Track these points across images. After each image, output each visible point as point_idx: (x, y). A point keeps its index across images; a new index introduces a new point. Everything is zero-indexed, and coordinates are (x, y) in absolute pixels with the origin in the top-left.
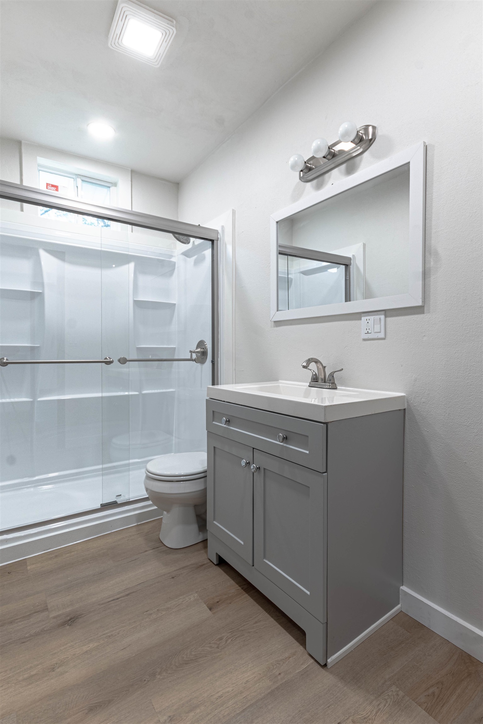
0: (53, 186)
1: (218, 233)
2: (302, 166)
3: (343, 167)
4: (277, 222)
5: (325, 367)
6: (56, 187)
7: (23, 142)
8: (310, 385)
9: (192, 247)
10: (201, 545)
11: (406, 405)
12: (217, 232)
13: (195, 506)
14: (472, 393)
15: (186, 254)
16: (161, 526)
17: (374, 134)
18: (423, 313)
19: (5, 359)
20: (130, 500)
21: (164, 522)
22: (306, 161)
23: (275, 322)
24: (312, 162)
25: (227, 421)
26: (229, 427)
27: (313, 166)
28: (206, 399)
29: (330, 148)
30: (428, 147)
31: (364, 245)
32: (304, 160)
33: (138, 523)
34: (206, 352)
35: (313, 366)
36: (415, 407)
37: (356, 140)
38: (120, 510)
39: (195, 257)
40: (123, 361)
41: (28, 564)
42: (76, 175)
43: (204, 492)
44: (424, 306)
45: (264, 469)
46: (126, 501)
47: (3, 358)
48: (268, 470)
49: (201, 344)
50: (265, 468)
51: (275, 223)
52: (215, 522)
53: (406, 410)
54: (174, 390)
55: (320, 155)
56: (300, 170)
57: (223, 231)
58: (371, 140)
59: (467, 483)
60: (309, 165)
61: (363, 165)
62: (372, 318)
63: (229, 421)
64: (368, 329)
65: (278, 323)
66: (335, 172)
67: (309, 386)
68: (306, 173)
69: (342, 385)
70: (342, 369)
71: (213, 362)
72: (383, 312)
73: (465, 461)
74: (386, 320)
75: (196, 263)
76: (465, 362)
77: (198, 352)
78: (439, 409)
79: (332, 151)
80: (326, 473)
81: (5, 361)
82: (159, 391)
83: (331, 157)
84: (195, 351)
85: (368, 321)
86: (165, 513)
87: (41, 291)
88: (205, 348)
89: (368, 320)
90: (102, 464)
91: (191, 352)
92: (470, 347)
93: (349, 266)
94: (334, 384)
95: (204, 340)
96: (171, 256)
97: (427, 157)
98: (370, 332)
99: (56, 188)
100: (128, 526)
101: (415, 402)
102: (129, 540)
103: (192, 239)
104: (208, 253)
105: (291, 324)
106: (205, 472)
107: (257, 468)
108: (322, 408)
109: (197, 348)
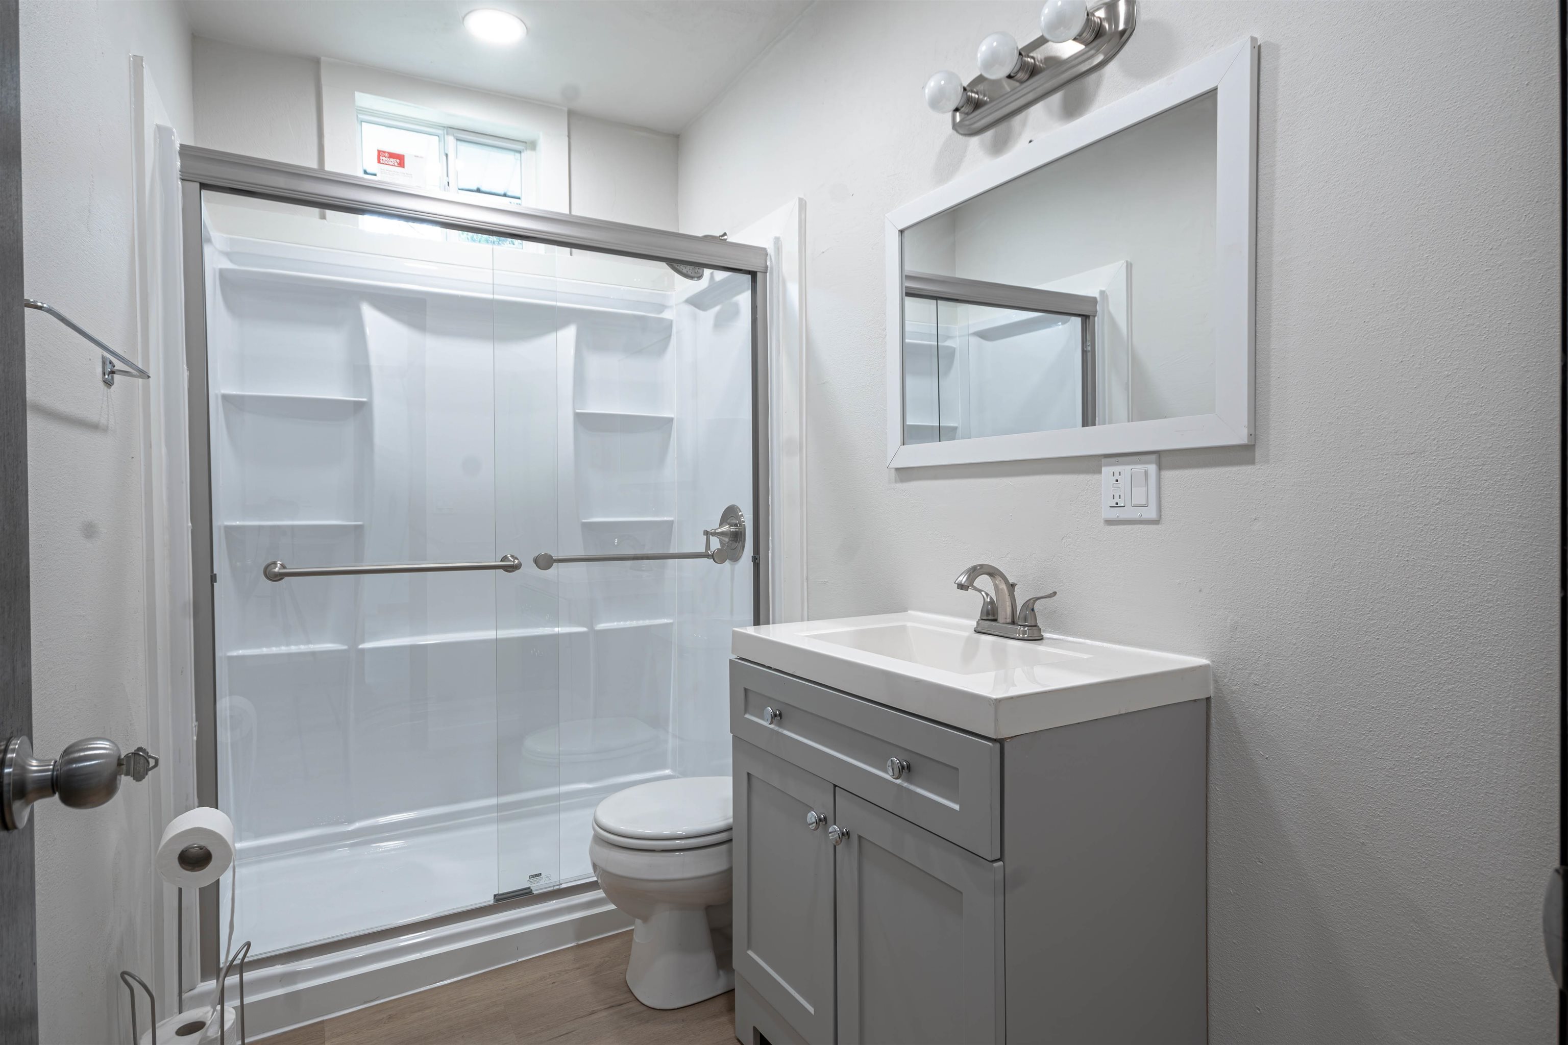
0: (392, 155)
1: (767, 255)
2: (956, 99)
3: (1057, 98)
4: (902, 232)
5: (1013, 586)
6: (400, 160)
7: (323, 58)
8: (979, 629)
9: (709, 287)
10: (721, 1003)
11: (1212, 687)
12: (763, 252)
13: (709, 909)
14: (1379, 668)
15: (697, 302)
16: (630, 951)
17: (1131, 18)
18: (1252, 462)
19: (279, 565)
20: (563, 886)
21: (637, 941)
22: (969, 85)
23: (897, 469)
24: (982, 88)
25: (776, 715)
26: (780, 730)
27: (984, 96)
28: (730, 660)
29: (1023, 53)
30: (1262, 50)
31: (1129, 266)
32: (961, 84)
33: (579, 940)
34: (741, 532)
35: (984, 582)
36: (1234, 695)
37: (1084, 35)
38: (535, 909)
39: (717, 309)
40: (544, 562)
41: (327, 1034)
42: (444, 127)
43: (727, 877)
44: (1254, 445)
45: (860, 837)
46: (551, 889)
47: (275, 563)
48: (867, 840)
49: (730, 514)
50: (860, 834)
51: (897, 233)
52: (750, 953)
53: (1213, 701)
54: (671, 621)
55: (998, 73)
56: (954, 107)
57: (778, 249)
58: (1123, 32)
59: (1367, 894)
60: (973, 95)
61: (1103, 94)
62: (1126, 470)
63: (780, 715)
64: (1117, 497)
65: (905, 474)
66: (1037, 111)
67: (976, 631)
68: (967, 114)
69: (1057, 629)
70: (1055, 593)
71: (756, 560)
72: (1154, 457)
73: (1362, 841)
74: (1162, 476)
75: (721, 323)
76: (1358, 589)
77: (722, 534)
78: (1295, 704)
79: (1028, 62)
80: (1001, 863)
81: (277, 570)
82: (634, 623)
83: (1027, 76)
84: (717, 531)
85: (1117, 476)
86: (638, 922)
87: (364, 400)
88: (740, 525)
89: (1117, 474)
90: (499, 794)
91: (707, 533)
92: (1373, 552)
93: (1091, 318)
94: (1034, 628)
95: (738, 505)
96: (662, 307)
97: (1261, 75)
98: (1122, 505)
99: (398, 161)
100: (556, 947)
101: (1235, 683)
102: (556, 984)
103: (707, 272)
104: (744, 299)
105: (935, 478)
106: (729, 829)
107: (843, 834)
108: (990, 705)
109: (721, 524)
